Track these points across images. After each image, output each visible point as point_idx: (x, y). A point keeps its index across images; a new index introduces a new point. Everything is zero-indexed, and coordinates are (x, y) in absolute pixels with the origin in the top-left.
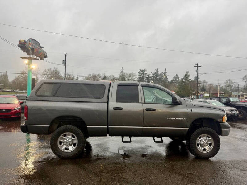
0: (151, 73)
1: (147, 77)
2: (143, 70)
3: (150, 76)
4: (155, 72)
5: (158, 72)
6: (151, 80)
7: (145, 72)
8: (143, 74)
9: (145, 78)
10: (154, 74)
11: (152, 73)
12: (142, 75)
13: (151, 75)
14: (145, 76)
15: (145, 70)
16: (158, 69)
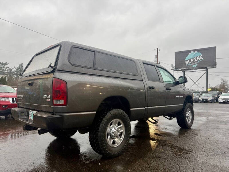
0: (13, 68)
1: (8, 71)
2: (4, 63)
3: (13, 70)
4: (19, 67)
5: (23, 67)
6: (14, 75)
7: (7, 66)
8: (4, 67)
9: (6, 72)
10: (17, 69)
11: (15, 67)
12: (3, 69)
13: (15, 70)
14: (6, 70)
15: (6, 64)
16: (22, 64)
